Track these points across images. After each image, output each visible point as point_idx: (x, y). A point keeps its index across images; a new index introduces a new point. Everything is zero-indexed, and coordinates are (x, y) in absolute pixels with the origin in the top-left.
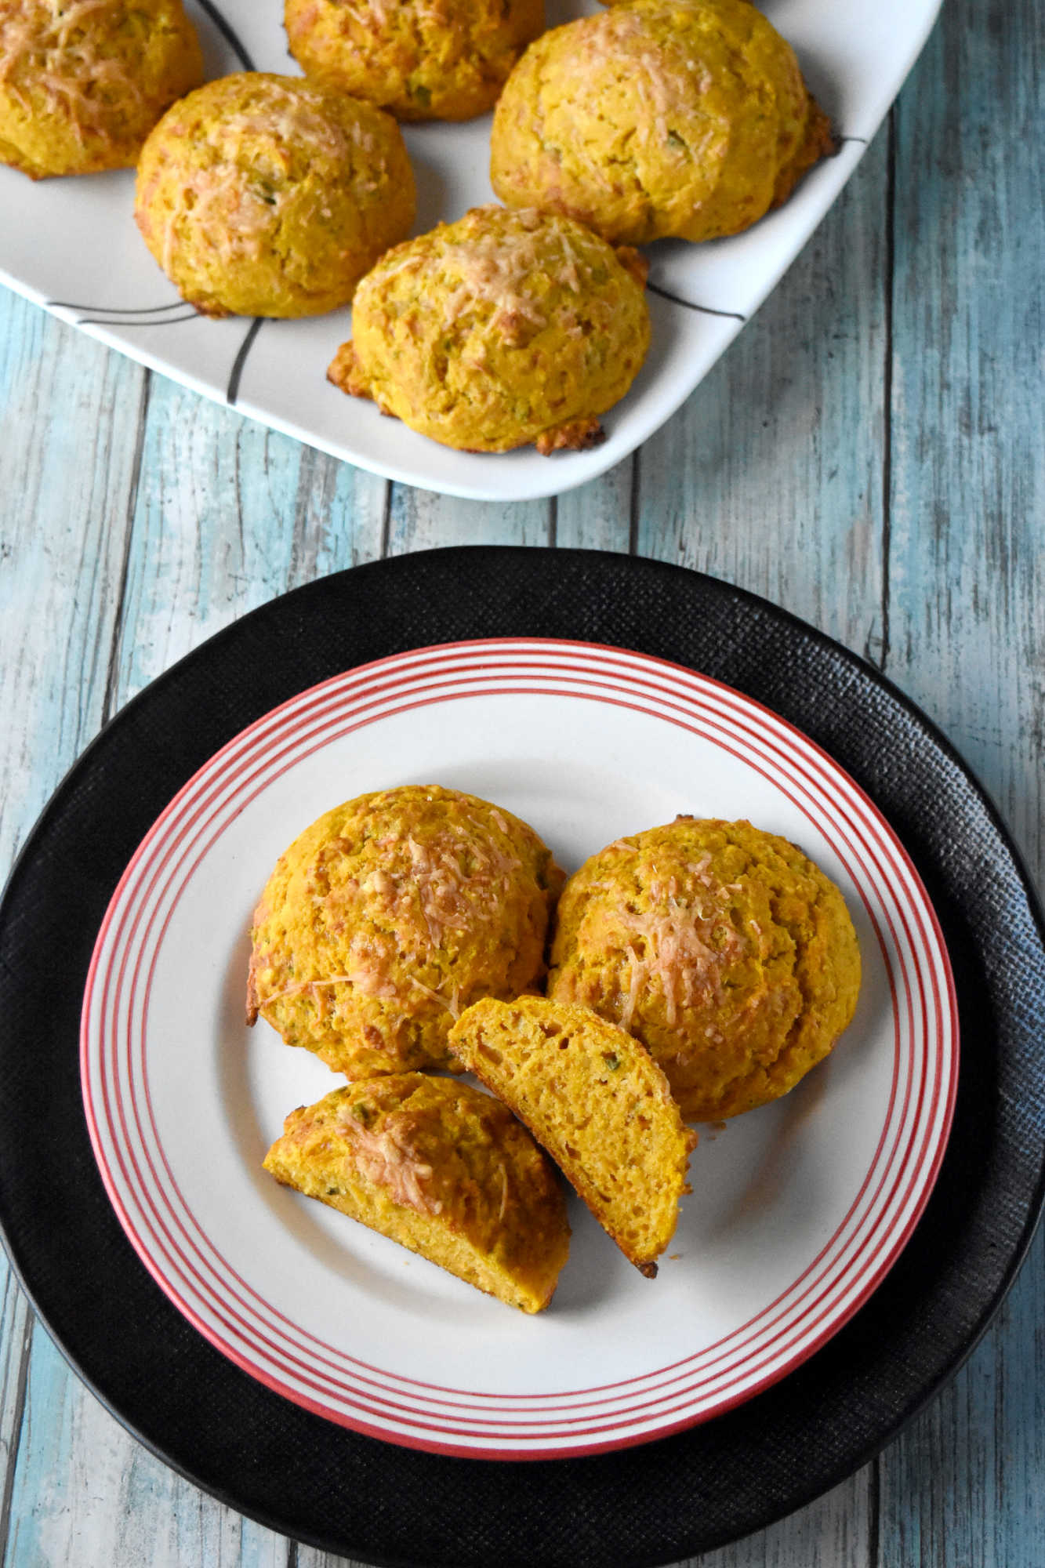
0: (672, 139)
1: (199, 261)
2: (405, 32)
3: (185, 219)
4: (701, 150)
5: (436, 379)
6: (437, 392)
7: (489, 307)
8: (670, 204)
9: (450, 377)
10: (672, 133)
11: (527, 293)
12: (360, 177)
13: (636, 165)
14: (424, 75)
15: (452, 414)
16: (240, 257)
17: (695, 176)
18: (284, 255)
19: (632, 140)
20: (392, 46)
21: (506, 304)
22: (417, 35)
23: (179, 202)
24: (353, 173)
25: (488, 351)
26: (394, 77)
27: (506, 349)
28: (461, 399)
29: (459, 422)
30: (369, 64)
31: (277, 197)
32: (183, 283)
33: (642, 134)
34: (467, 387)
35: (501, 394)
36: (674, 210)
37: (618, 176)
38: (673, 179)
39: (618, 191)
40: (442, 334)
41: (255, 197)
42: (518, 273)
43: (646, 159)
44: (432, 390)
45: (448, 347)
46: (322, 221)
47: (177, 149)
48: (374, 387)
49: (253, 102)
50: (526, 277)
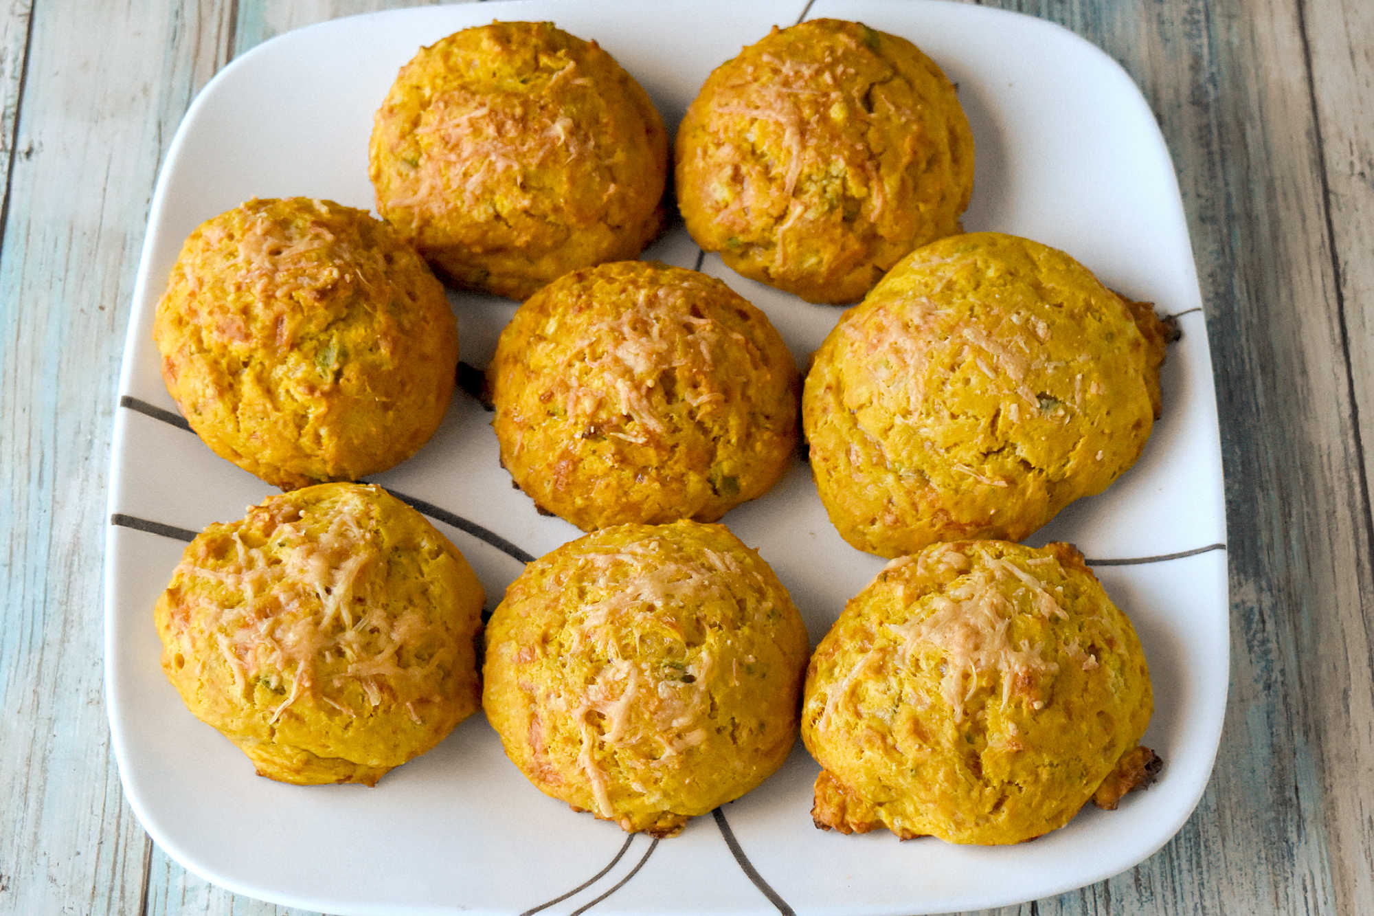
0: (1044, 402)
1: (645, 782)
2: (687, 428)
3: (602, 746)
4: (1078, 399)
5: (973, 779)
6: (981, 794)
7: (995, 676)
8: (1069, 469)
9: (987, 770)
10: (1041, 396)
11: (1024, 644)
12: (751, 604)
13: (1014, 447)
14: (725, 464)
15: (1005, 809)
16: (688, 754)
17: (1084, 426)
18: (730, 728)
19: (1000, 420)
20: (682, 448)
21: (1012, 666)
22: (700, 425)
23: (585, 733)
24: (741, 603)
25: (1019, 725)
26: (694, 481)
27: (1035, 714)
28: (1009, 789)
29: (1014, 815)
30: (663, 482)
31: (691, 670)
32: (627, 815)
33: (1010, 411)
34: (1012, 774)
35: (1051, 765)
36: (1075, 474)
37: (1002, 467)
38: (1063, 440)
39: (1011, 481)
40: (958, 727)
41: (672, 683)
42: (1001, 626)
43: (1028, 436)
44: (975, 794)
45: (970, 739)
46: (749, 670)
47: (542, 677)
48: (883, 814)
49: (587, 584)
50: (1010, 627)
